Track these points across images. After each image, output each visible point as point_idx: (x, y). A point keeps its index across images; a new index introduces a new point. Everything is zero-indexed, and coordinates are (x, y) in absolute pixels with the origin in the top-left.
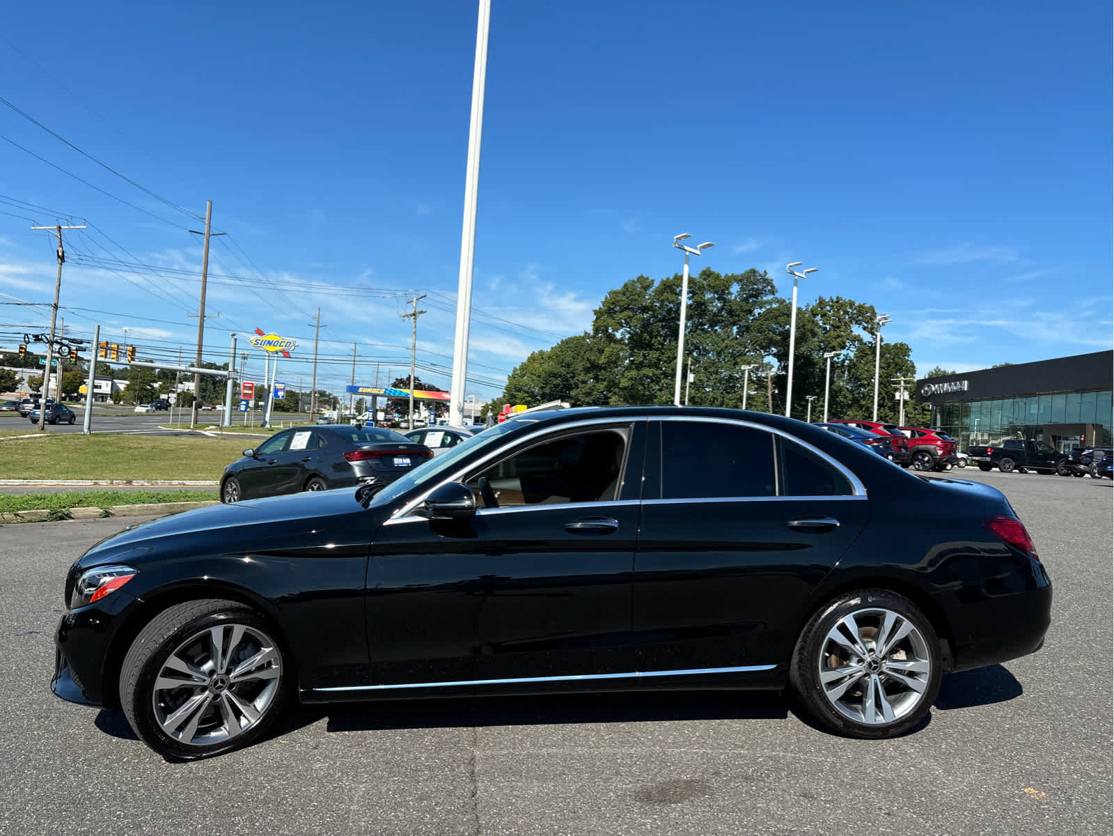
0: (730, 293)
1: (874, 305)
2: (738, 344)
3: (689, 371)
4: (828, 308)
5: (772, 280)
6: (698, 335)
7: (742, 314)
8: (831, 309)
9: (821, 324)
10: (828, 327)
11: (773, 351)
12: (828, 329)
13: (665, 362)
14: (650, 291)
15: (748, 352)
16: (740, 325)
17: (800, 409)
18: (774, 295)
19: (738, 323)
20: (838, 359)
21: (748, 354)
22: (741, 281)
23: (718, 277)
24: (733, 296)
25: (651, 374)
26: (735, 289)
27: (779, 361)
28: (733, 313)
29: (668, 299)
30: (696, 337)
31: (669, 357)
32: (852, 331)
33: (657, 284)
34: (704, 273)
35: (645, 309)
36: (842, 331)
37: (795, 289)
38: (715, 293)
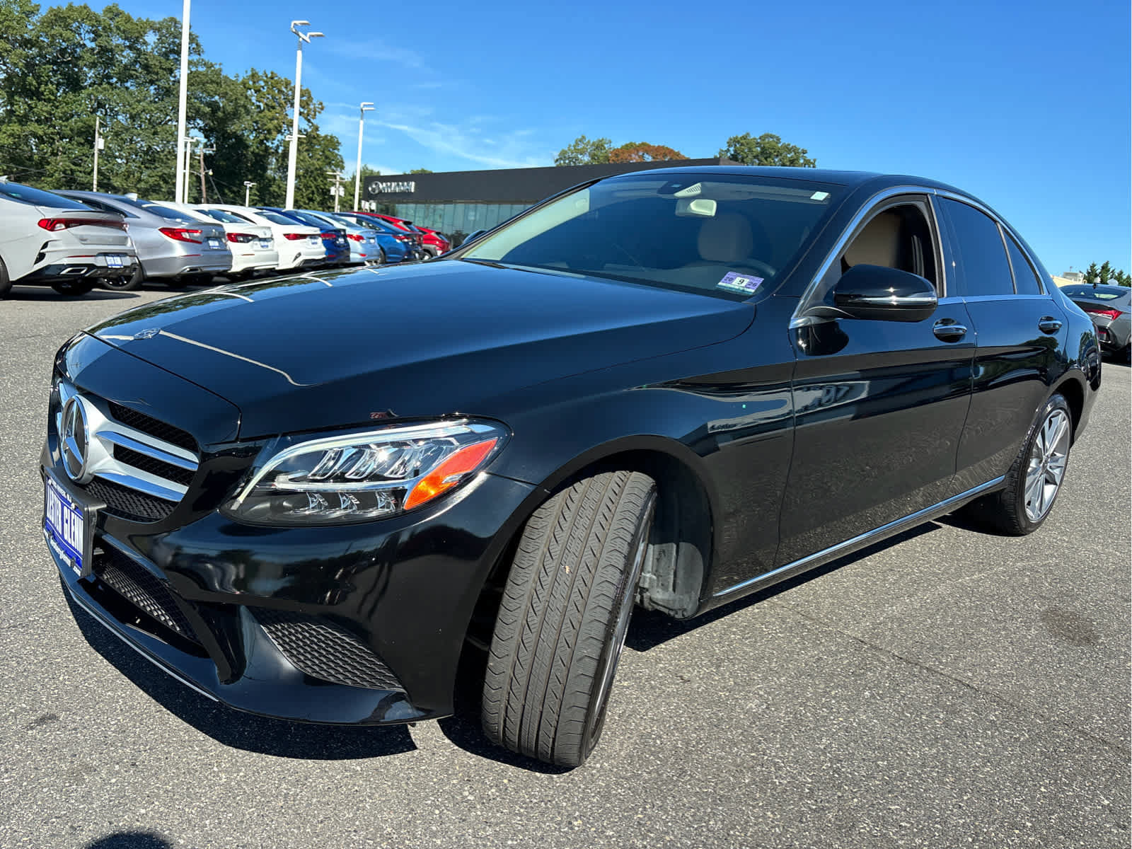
0: (145, 43)
1: (310, 89)
2: (157, 109)
3: (97, 135)
4: (262, 83)
5: (197, 37)
6: (105, 89)
7: (160, 71)
8: (265, 85)
9: (254, 101)
10: (262, 105)
11: (198, 124)
12: (262, 108)
13: (61, 118)
14: (35, 19)
15: (169, 120)
16: (159, 86)
17: (231, 196)
18: (199, 55)
19: (157, 83)
20: (272, 143)
21: (170, 123)
22: (159, 30)
23: (128, 19)
24: (149, 47)
25: (41, 133)
26: (151, 38)
27: (206, 137)
28: (151, 70)
29: (61, 35)
30: (101, 92)
31: (64, 113)
32: (287, 115)
33: (43, 12)
34: (109, 10)
35: (27, 43)
36: (277, 113)
37: (299, 53)
38: (126, 39)
